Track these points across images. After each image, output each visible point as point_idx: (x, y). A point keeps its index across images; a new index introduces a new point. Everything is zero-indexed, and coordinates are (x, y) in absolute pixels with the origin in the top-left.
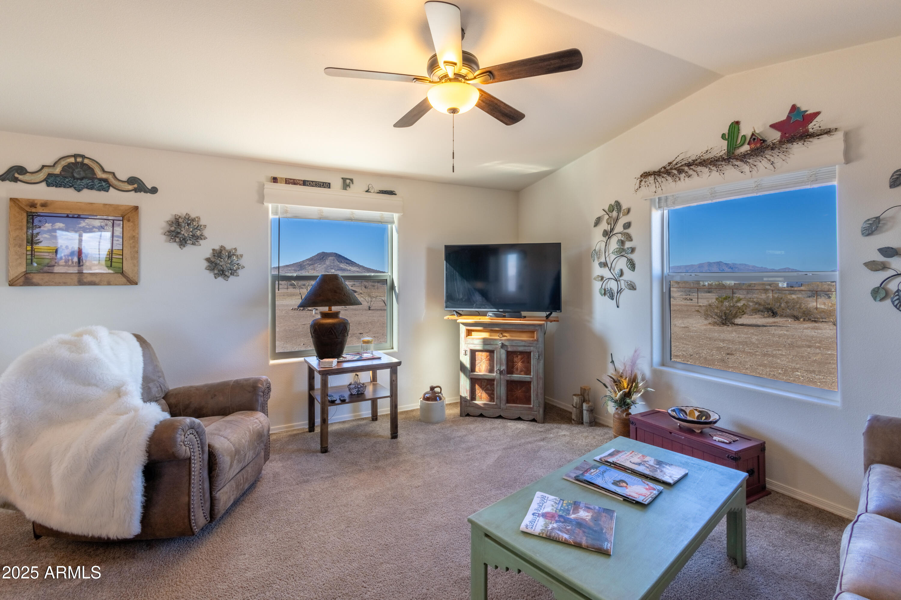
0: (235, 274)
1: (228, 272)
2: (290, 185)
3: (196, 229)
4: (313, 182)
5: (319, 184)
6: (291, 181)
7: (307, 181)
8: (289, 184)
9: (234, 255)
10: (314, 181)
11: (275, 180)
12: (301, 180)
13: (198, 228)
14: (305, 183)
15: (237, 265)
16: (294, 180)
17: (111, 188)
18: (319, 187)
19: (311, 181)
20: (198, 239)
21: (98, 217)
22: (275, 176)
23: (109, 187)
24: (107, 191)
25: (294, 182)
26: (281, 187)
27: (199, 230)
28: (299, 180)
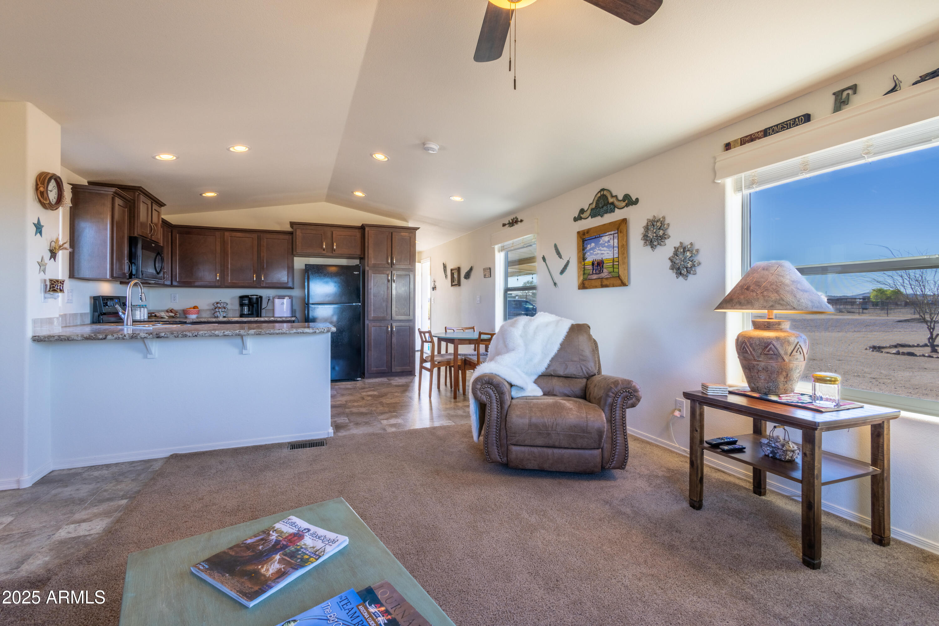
0: (692, 272)
1: (684, 270)
2: (747, 144)
3: (659, 229)
4: (777, 125)
5: (787, 125)
6: (747, 139)
7: (769, 128)
8: (744, 144)
9: (688, 250)
10: (779, 124)
11: (728, 147)
12: (761, 131)
13: (662, 228)
14: (766, 133)
15: (691, 261)
16: (751, 135)
17: (616, 209)
18: (787, 129)
19: (775, 126)
20: (662, 239)
21: (607, 234)
22: (727, 142)
23: (614, 208)
24: (614, 212)
25: (751, 139)
26: (738, 152)
27: (662, 229)
28: (758, 132)
